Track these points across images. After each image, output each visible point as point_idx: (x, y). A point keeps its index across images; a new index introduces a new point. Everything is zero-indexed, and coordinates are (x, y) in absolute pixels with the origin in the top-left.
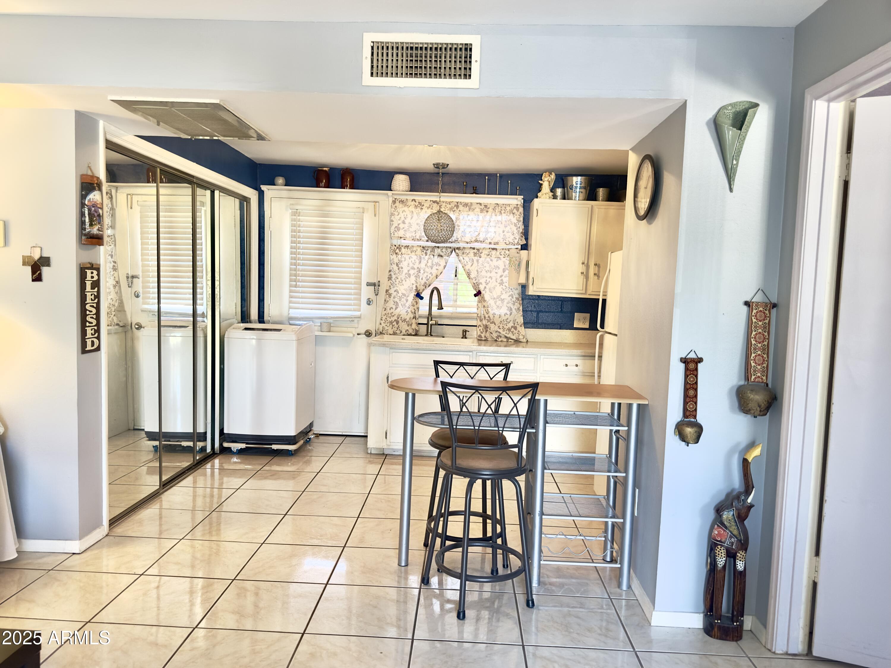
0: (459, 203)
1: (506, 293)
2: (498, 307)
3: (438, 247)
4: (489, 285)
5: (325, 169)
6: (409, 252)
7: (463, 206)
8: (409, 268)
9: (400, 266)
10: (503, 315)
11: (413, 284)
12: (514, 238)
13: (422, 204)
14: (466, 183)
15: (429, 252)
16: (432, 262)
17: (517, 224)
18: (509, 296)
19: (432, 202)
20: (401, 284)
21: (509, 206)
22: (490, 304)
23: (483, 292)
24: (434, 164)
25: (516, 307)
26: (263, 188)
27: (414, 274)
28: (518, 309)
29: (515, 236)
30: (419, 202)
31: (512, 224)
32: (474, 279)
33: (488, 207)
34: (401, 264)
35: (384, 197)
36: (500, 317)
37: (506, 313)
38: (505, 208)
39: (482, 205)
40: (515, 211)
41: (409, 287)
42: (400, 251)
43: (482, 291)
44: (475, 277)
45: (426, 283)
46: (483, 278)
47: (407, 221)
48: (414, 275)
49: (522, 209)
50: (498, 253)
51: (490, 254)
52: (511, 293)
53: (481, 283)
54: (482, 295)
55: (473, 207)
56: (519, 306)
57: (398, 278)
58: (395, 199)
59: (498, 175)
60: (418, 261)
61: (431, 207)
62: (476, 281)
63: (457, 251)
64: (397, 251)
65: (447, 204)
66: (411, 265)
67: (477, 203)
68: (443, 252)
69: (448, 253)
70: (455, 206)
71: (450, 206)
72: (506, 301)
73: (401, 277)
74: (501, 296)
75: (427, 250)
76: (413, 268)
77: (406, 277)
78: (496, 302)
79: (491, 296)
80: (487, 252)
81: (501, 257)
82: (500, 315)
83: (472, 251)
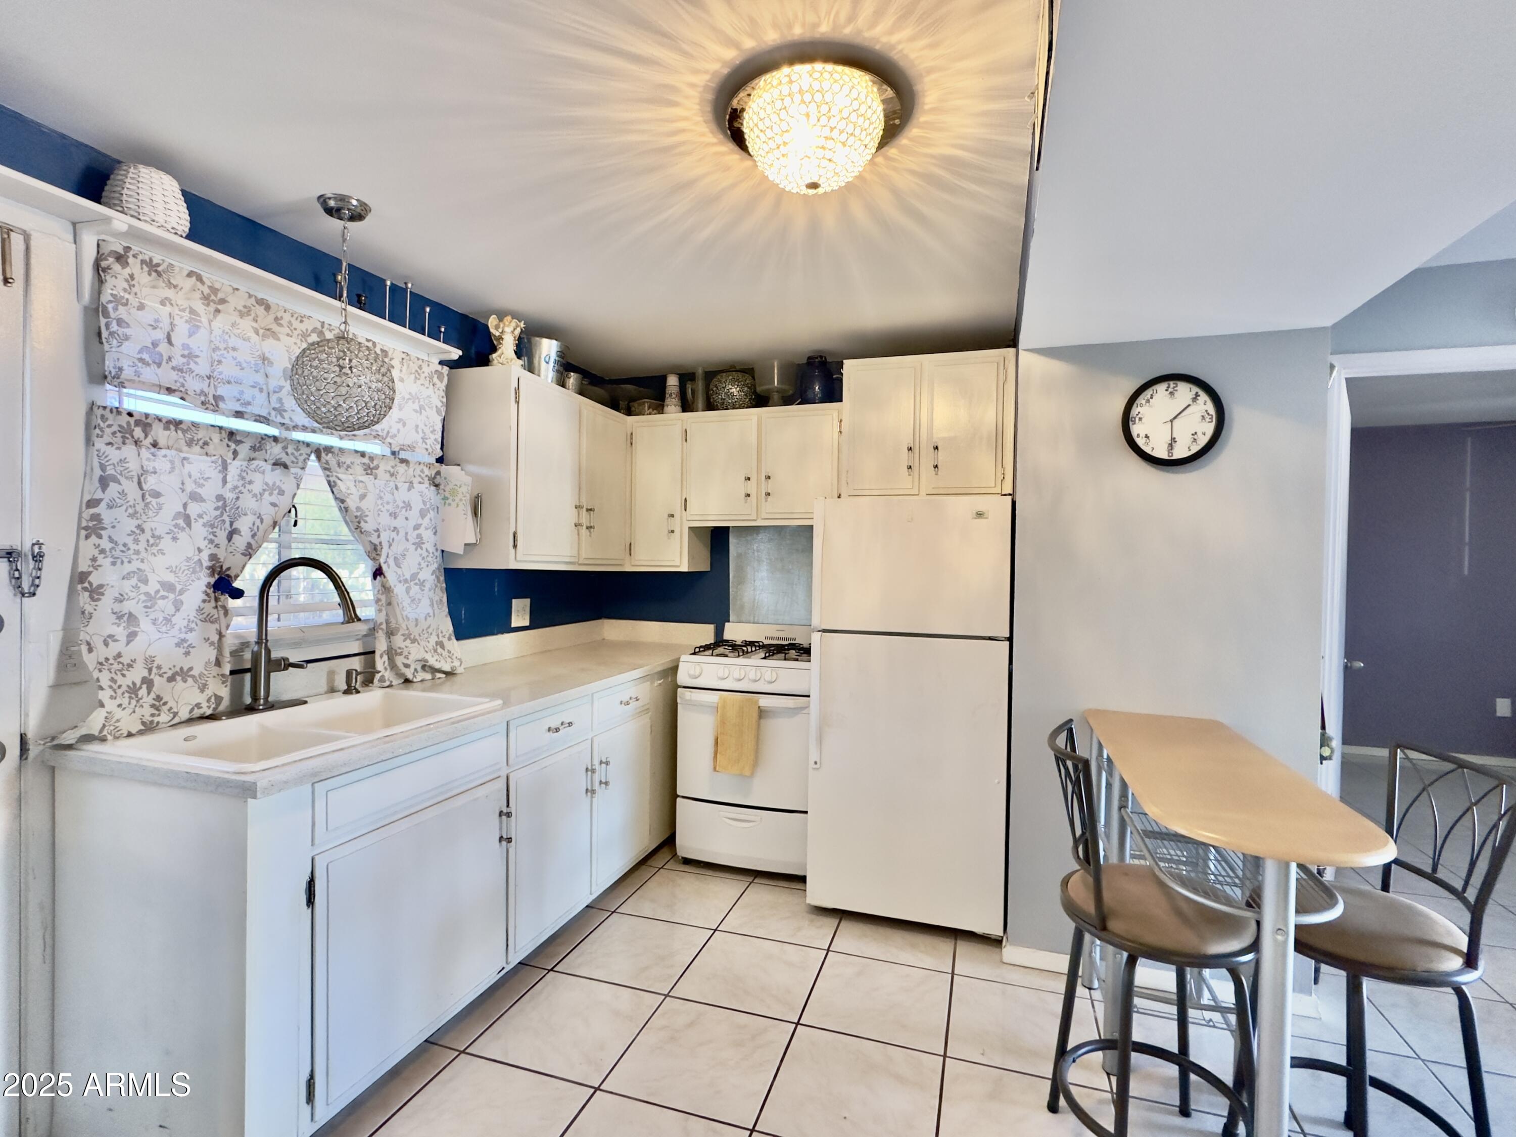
2: (413, 600)
4: (396, 548)
9: (147, 487)
10: (422, 616)
13: (221, 296)
16: (263, 481)
17: (441, 409)
20: (154, 550)
21: (428, 365)
22: (398, 595)
30: (210, 288)
32: (375, 534)
34: (152, 480)
37: (428, 613)
38: (420, 367)
41: (186, 558)
42: (148, 437)
43: (383, 565)
46: (385, 530)
50: (410, 472)
51: (395, 472)
53: (382, 546)
54: (383, 573)
57: (143, 531)
58: (127, 249)
61: (252, 314)
62: (378, 539)
64: (138, 432)
66: (192, 486)
69: (301, 458)
73: (153, 525)
74: (418, 573)
75: (240, 442)
76: (195, 497)
77: (176, 526)
78: (408, 590)
79: (400, 576)
80: (389, 468)
81: (416, 481)
82: (417, 620)
83: (359, 460)
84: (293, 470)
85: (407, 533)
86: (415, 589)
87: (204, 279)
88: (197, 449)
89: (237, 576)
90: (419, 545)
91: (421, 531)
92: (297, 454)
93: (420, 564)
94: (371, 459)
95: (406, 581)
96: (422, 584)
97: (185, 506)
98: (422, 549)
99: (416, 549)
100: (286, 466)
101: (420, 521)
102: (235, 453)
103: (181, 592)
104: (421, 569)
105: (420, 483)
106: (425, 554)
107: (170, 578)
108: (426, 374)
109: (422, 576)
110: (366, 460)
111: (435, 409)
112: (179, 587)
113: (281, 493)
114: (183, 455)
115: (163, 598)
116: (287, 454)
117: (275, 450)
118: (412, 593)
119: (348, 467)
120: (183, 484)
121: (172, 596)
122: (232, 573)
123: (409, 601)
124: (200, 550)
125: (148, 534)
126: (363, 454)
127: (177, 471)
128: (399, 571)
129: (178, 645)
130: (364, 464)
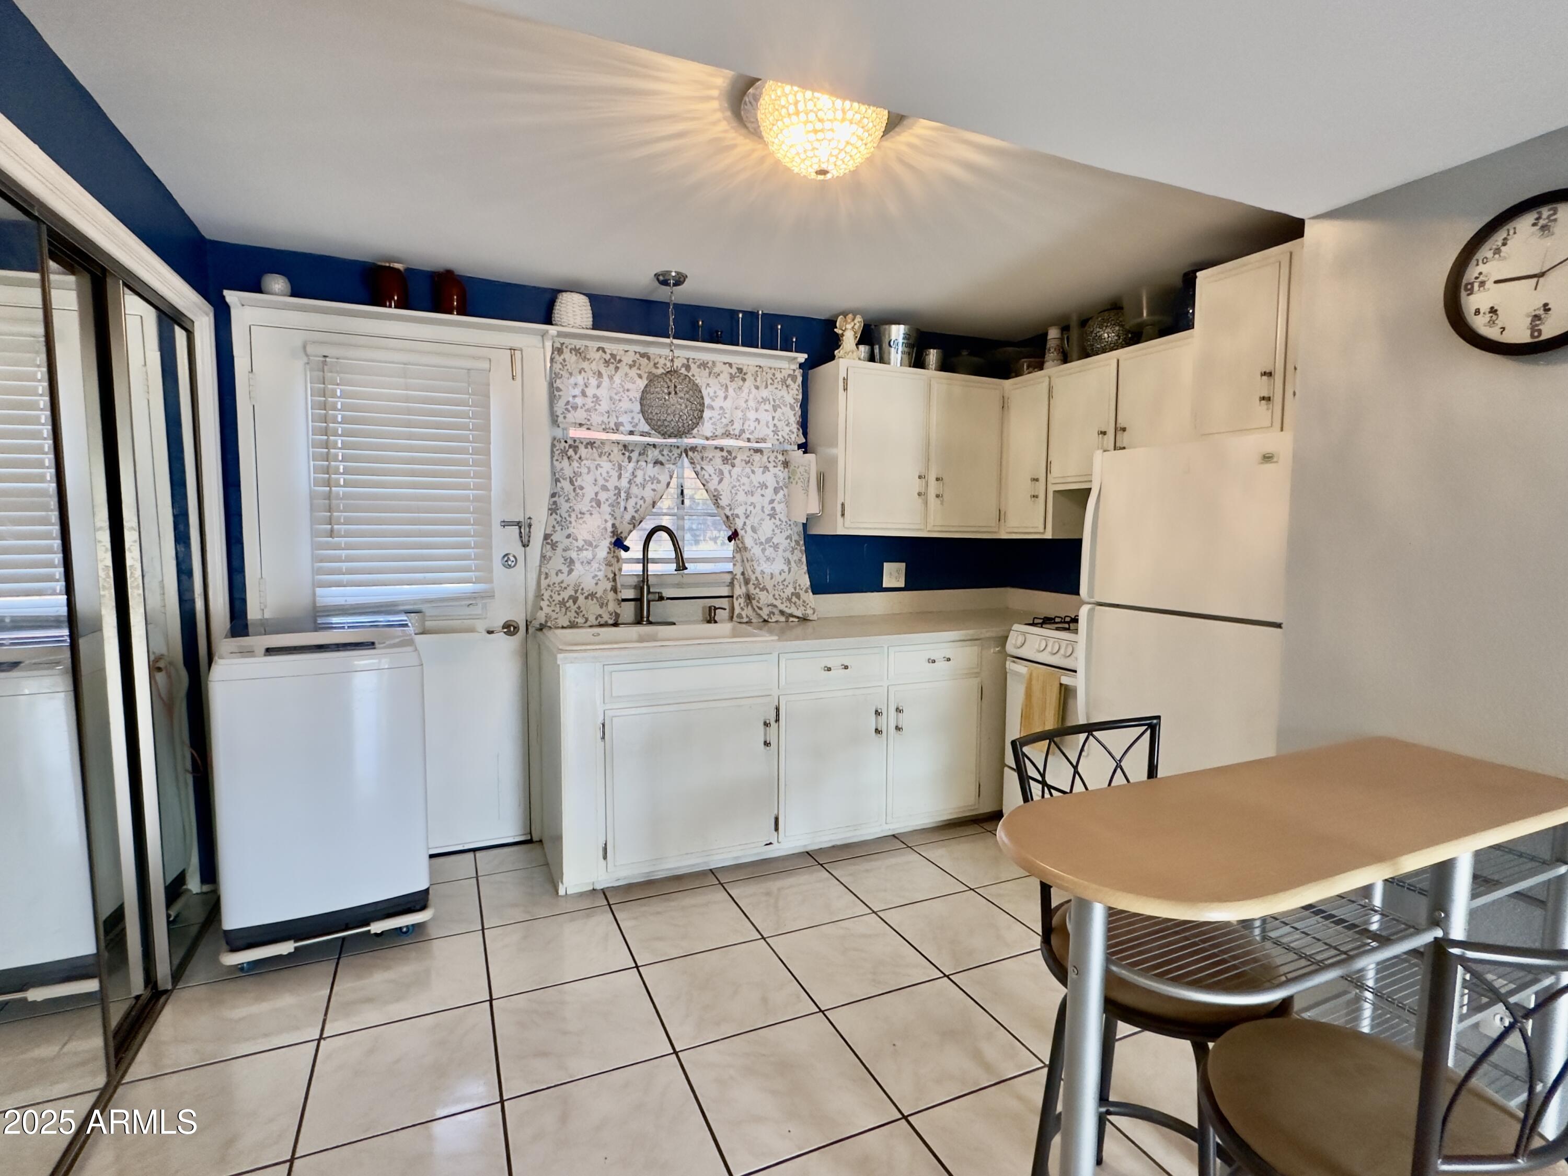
4: (751, 518)
7: (699, 367)
10: (777, 572)
13: (618, 358)
17: (795, 405)
18: (786, 539)
19: (638, 355)
20: (581, 521)
21: (781, 372)
22: (754, 554)
24: (657, 275)
25: (796, 558)
26: (231, 296)
27: (607, 500)
28: (800, 560)
31: (786, 405)
33: (744, 371)
36: (772, 578)
37: (783, 570)
38: (774, 375)
39: (734, 366)
40: (789, 381)
42: (576, 453)
43: (739, 531)
44: (730, 505)
47: (590, 392)
48: (608, 503)
50: (765, 459)
52: (790, 532)
53: (737, 516)
57: (573, 510)
58: (562, 344)
61: (637, 365)
63: (690, 453)
64: (571, 452)
66: (601, 482)
67: (725, 363)
70: (682, 367)
72: (781, 548)
73: (581, 506)
74: (772, 538)
75: (633, 451)
76: (605, 488)
77: (592, 506)
78: (764, 550)
79: (756, 540)
80: (745, 458)
81: (770, 466)
82: (772, 574)
83: (718, 454)
84: (667, 466)
85: (763, 507)
86: (770, 551)
87: (606, 350)
88: (605, 458)
89: (626, 538)
90: (772, 516)
91: (775, 504)
92: (670, 454)
93: (773, 531)
94: (729, 452)
95: (761, 543)
96: (776, 547)
97: (596, 494)
98: (775, 519)
99: (770, 519)
100: (662, 464)
101: (774, 497)
102: (630, 459)
104: (774, 535)
105: (774, 467)
106: (778, 523)
108: (779, 379)
109: (775, 540)
110: (725, 454)
111: (788, 406)
112: (594, 544)
113: (659, 482)
114: (596, 463)
115: (587, 550)
116: (663, 455)
117: (653, 454)
119: (711, 460)
120: (596, 481)
121: (591, 549)
122: (623, 535)
123: (765, 559)
124: (606, 521)
126: (722, 449)
127: (591, 473)
128: (756, 536)
129: (593, 578)
130: (722, 456)
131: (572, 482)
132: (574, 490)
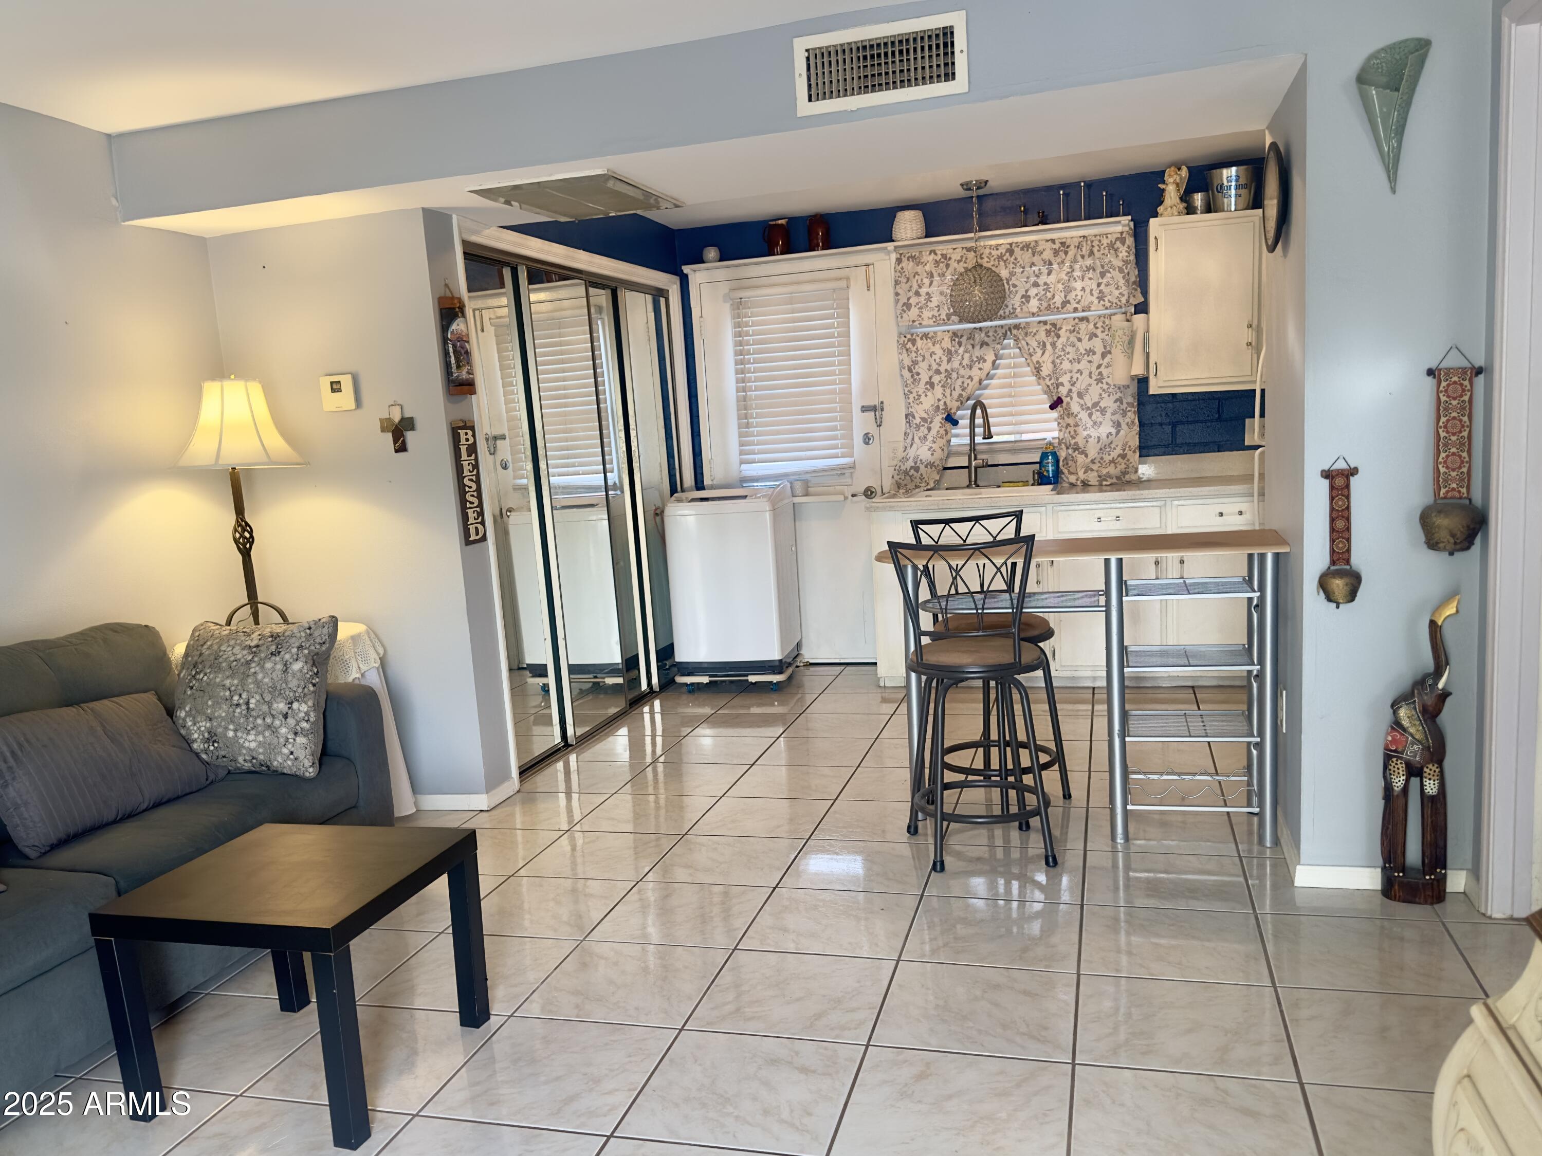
0: (1014, 245)
1: (1109, 396)
2: (1095, 423)
3: (980, 329)
4: (1078, 385)
5: (780, 222)
6: (930, 345)
7: (1022, 249)
8: (931, 373)
9: (914, 371)
10: (1104, 436)
11: (939, 400)
12: (1120, 294)
13: (948, 256)
14: (1024, 207)
15: (964, 340)
16: (971, 356)
17: (1124, 267)
18: (1116, 401)
19: (964, 250)
20: (918, 402)
21: (1107, 237)
22: (1081, 419)
23: (1065, 400)
24: (962, 185)
25: (1128, 420)
26: (686, 269)
27: (940, 382)
28: (1133, 422)
29: (1121, 291)
30: (942, 255)
31: (1114, 270)
32: (1048, 378)
33: (1067, 244)
34: (917, 367)
35: (881, 255)
36: (1098, 442)
37: (1110, 433)
38: (1100, 241)
39: (1057, 242)
40: (1118, 244)
41: (932, 405)
42: (914, 345)
43: (1063, 398)
44: (1050, 375)
45: (961, 395)
46: (1066, 373)
47: (923, 291)
48: (940, 384)
49: (1132, 239)
50: (1091, 326)
51: (1077, 329)
52: (1119, 394)
53: (1062, 384)
54: (1064, 404)
55: (1039, 248)
56: (1133, 415)
57: (911, 393)
58: (901, 254)
59: (1082, 184)
60: (945, 359)
61: (964, 259)
62: (1052, 381)
63: (1015, 332)
64: (909, 345)
65: (992, 252)
66: (935, 367)
67: (1047, 241)
68: (988, 336)
69: (998, 337)
70: (1006, 252)
71: (998, 252)
72: (1109, 411)
73: (917, 390)
74: (1099, 402)
75: (962, 336)
76: (938, 372)
77: (926, 389)
78: (1090, 415)
79: (1082, 405)
80: (1070, 327)
82: (1099, 438)
83: (1043, 328)
84: (993, 346)
86: (1097, 416)
89: (955, 413)
91: (1102, 369)
92: (995, 335)
93: (1101, 395)
94: (1053, 325)
95: (1088, 408)
96: (1103, 411)
97: (930, 378)
98: (1102, 383)
99: (1097, 384)
102: (959, 345)
103: (931, 422)
104: (1102, 399)
106: (1105, 387)
107: (925, 415)
109: (1102, 404)
110: (1049, 327)
112: (929, 420)
113: (984, 361)
115: (923, 425)
117: (980, 338)
118: (1094, 417)
119: (1034, 335)
120: (930, 366)
121: (926, 425)
122: (952, 411)
123: (1092, 423)
125: (914, 394)
127: (926, 360)
128: (1082, 402)
129: (929, 449)
130: (1046, 330)
131: (910, 370)
132: (912, 376)
